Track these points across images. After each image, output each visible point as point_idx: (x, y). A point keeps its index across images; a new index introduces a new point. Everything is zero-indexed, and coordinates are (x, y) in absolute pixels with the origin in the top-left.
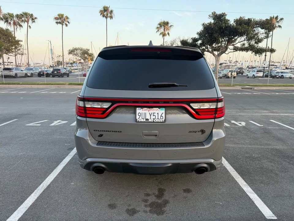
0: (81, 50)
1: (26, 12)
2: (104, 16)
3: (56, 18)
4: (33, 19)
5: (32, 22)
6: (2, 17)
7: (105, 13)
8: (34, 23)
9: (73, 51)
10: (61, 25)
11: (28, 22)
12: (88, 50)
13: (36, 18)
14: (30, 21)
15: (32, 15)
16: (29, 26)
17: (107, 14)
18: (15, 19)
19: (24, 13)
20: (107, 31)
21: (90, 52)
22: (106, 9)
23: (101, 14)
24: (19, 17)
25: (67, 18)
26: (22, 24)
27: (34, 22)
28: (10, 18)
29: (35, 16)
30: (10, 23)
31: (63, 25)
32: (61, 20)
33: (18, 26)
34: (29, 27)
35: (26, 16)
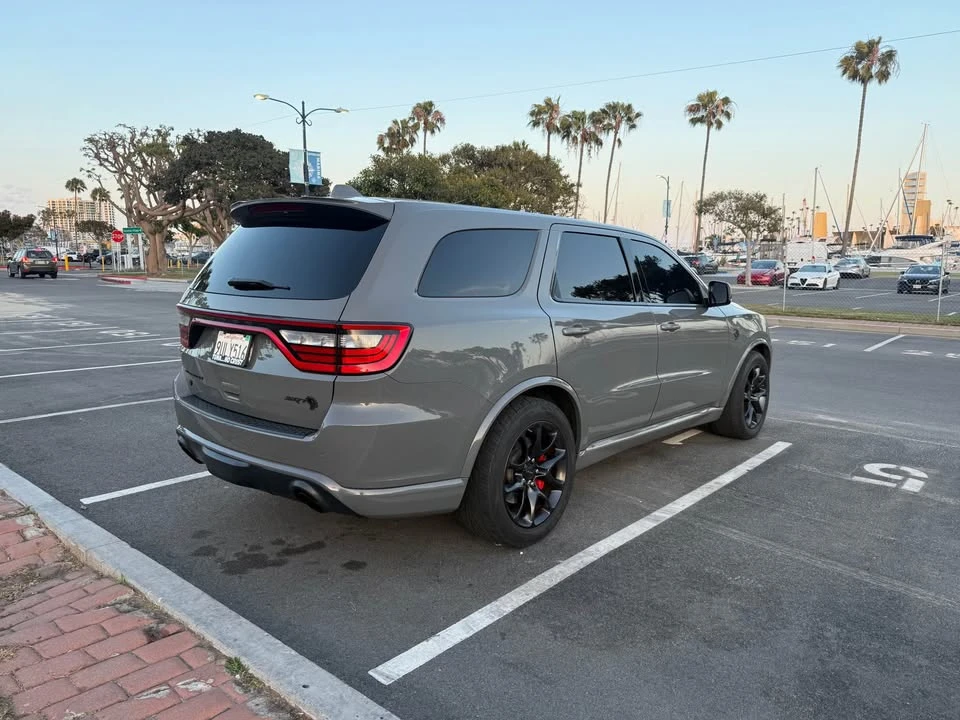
0: (738, 199)
1: (615, 101)
2: (854, 76)
3: (693, 109)
4: (629, 119)
5: (628, 127)
6: (558, 125)
7: (860, 66)
8: (633, 131)
9: (710, 205)
10: (704, 127)
11: (616, 128)
12: (761, 199)
13: (638, 115)
14: (624, 126)
15: (629, 107)
16: (619, 140)
17: (869, 69)
18: (589, 126)
19: (609, 106)
20: (861, 126)
21: (768, 203)
22: (865, 51)
23: (844, 72)
24: (596, 118)
25: (726, 101)
26: (602, 136)
27: (633, 126)
28: (576, 124)
29: (636, 109)
30: (575, 138)
31: (710, 125)
32: (708, 111)
33: (593, 144)
34: (617, 143)
35: (615, 112)
